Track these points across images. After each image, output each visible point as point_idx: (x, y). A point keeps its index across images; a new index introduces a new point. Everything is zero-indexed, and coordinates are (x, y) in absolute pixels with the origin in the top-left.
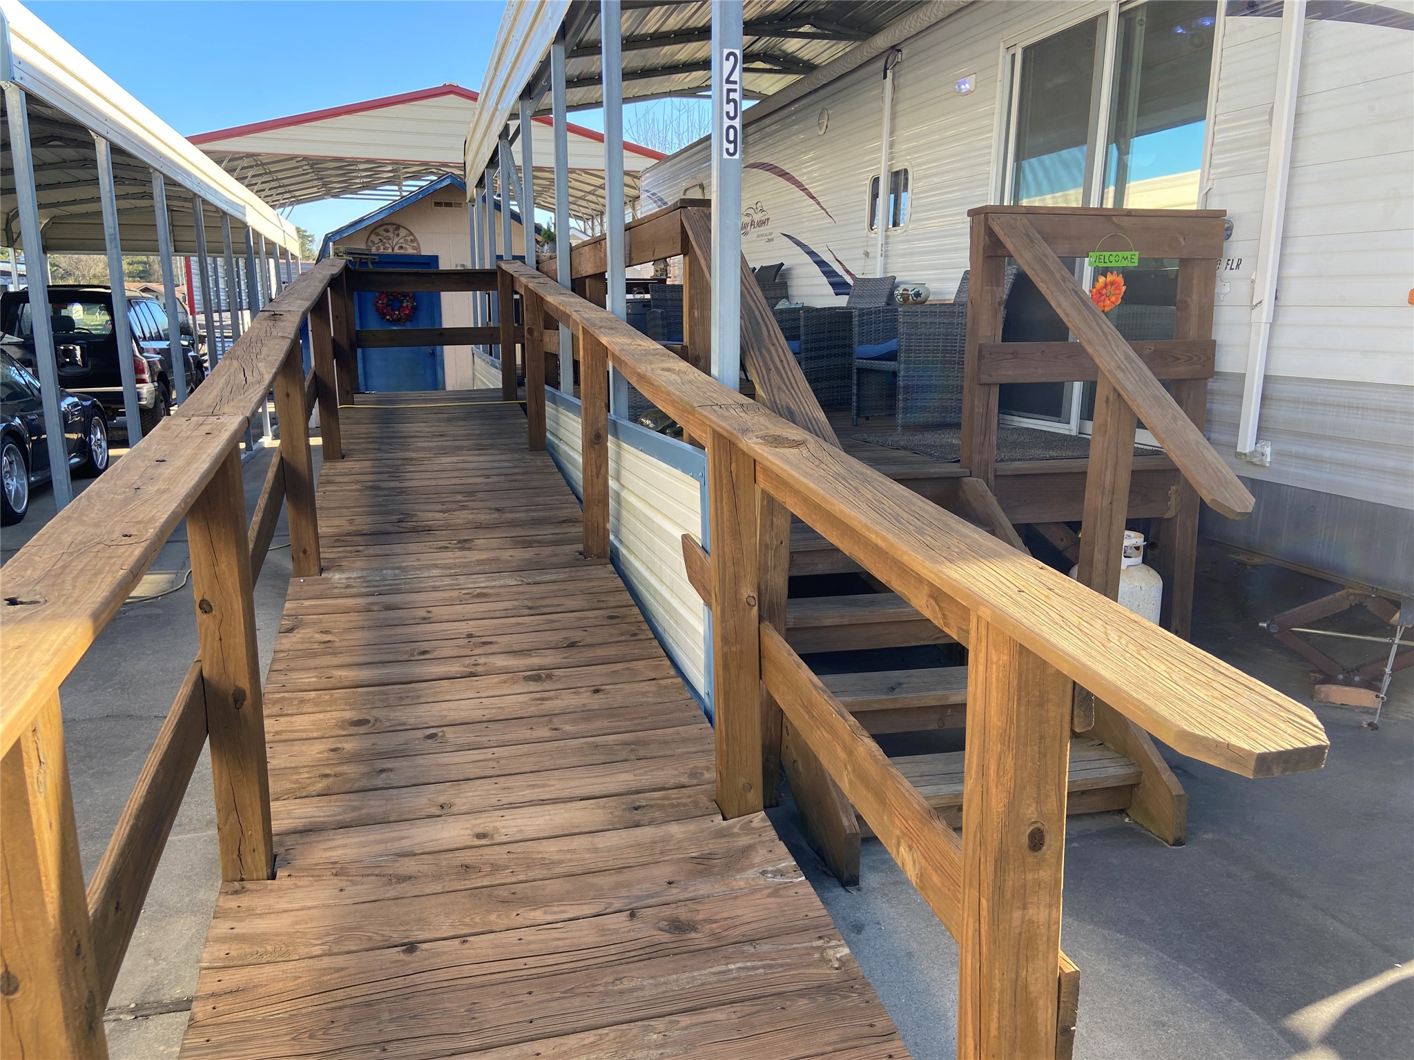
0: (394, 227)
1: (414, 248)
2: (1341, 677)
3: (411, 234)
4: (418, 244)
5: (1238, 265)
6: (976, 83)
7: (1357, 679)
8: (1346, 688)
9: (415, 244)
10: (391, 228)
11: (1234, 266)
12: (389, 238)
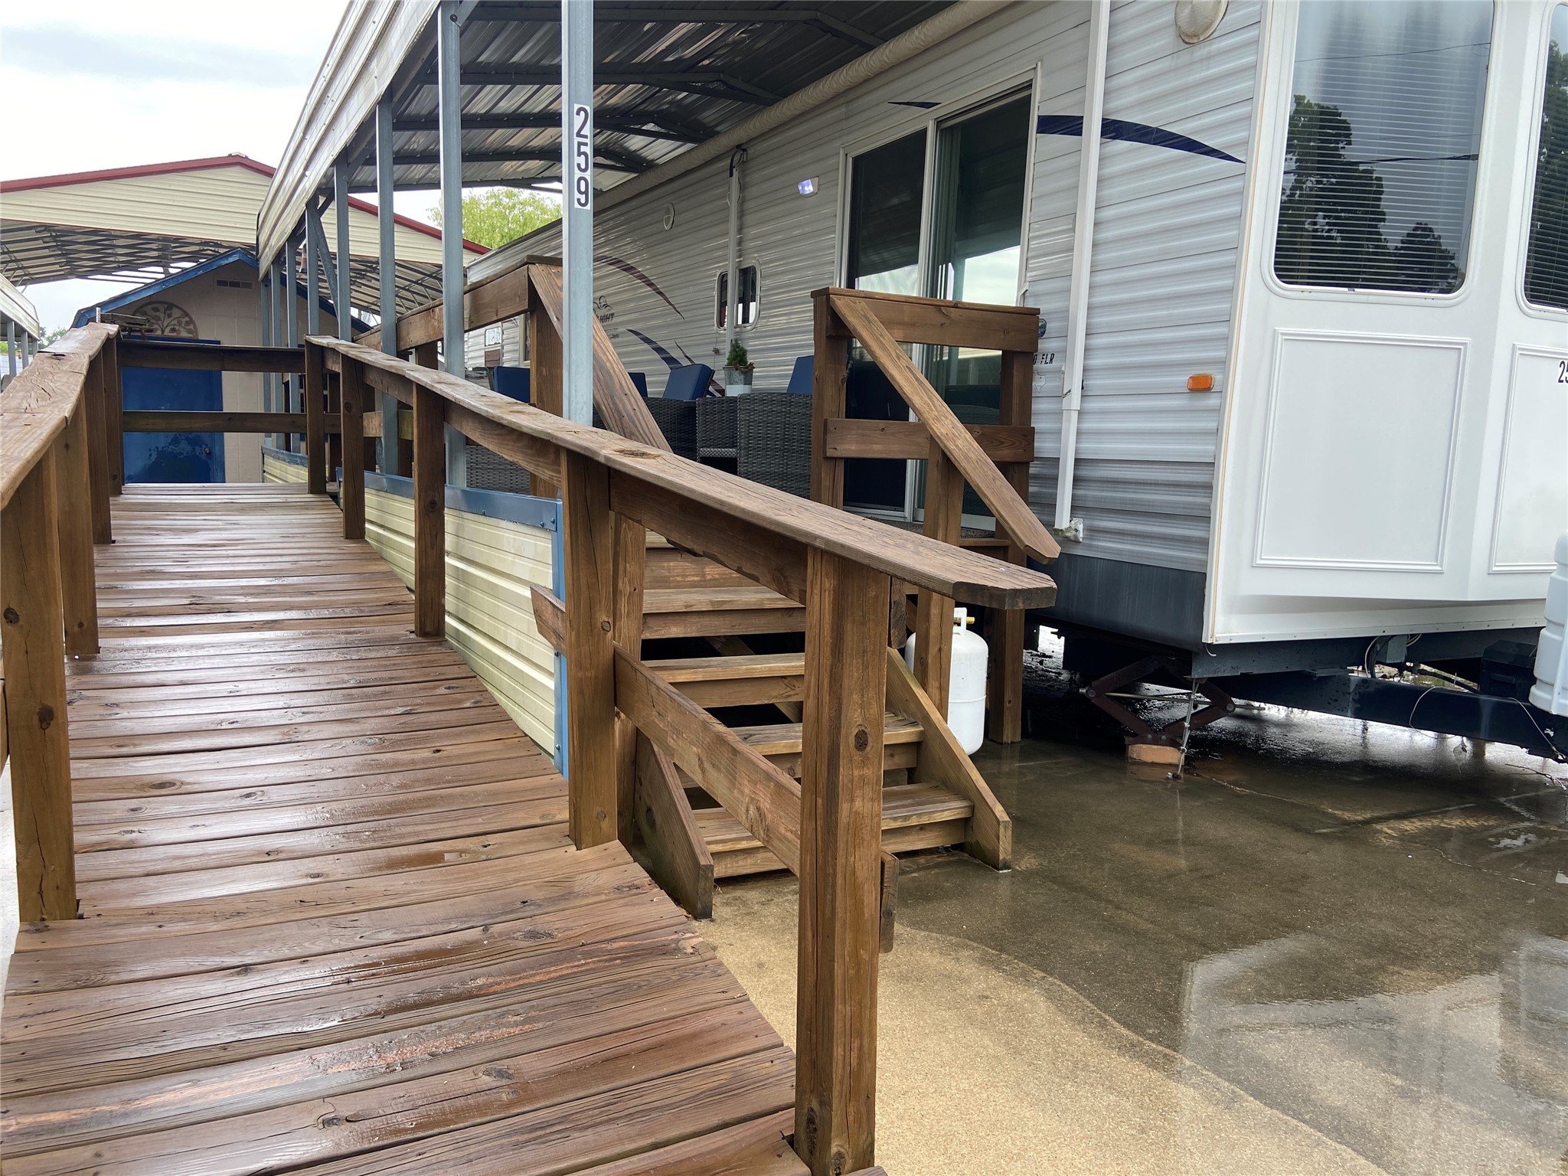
0: (166, 306)
1: (189, 332)
2: (1150, 736)
3: (187, 315)
4: (195, 326)
5: (1051, 360)
6: (819, 185)
7: (1164, 737)
8: (1155, 747)
9: (192, 327)
10: (162, 308)
11: (1048, 361)
12: (158, 319)
